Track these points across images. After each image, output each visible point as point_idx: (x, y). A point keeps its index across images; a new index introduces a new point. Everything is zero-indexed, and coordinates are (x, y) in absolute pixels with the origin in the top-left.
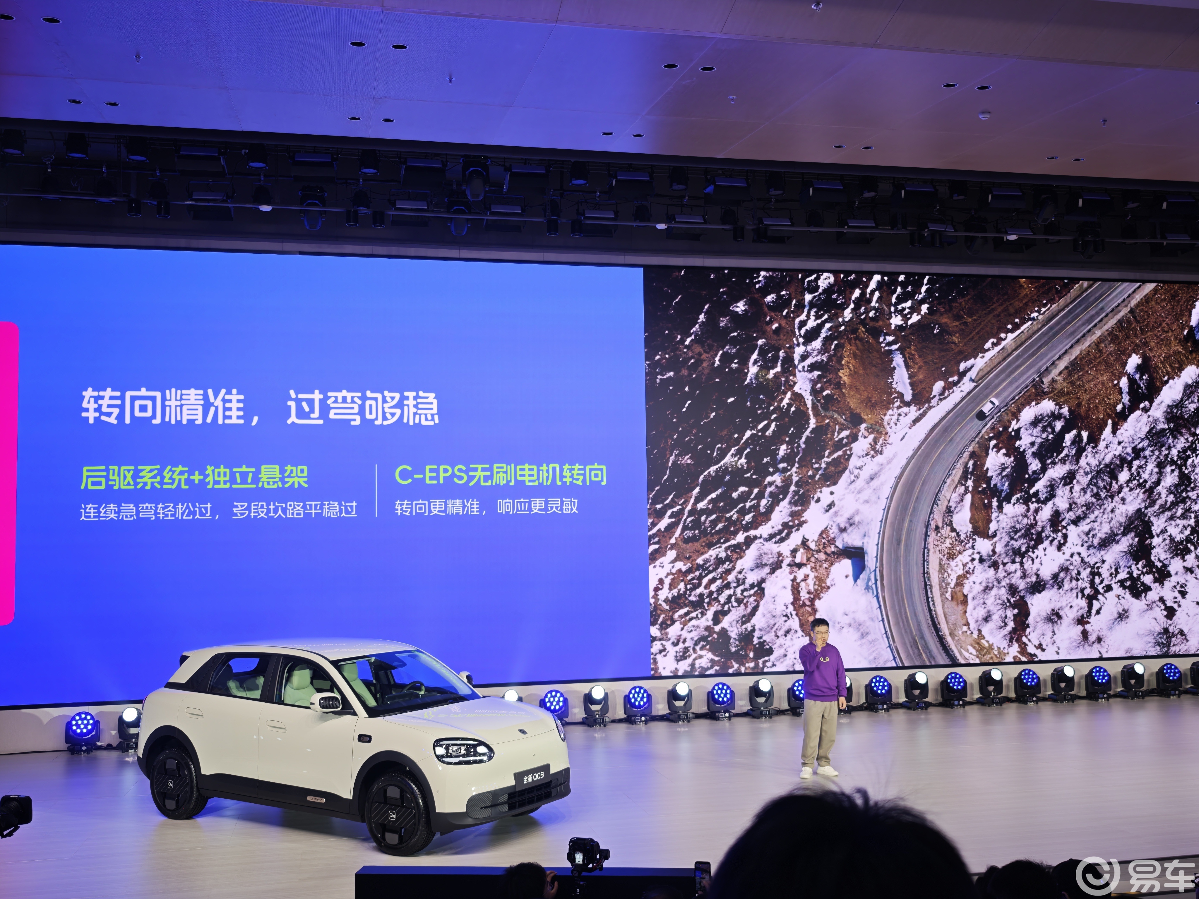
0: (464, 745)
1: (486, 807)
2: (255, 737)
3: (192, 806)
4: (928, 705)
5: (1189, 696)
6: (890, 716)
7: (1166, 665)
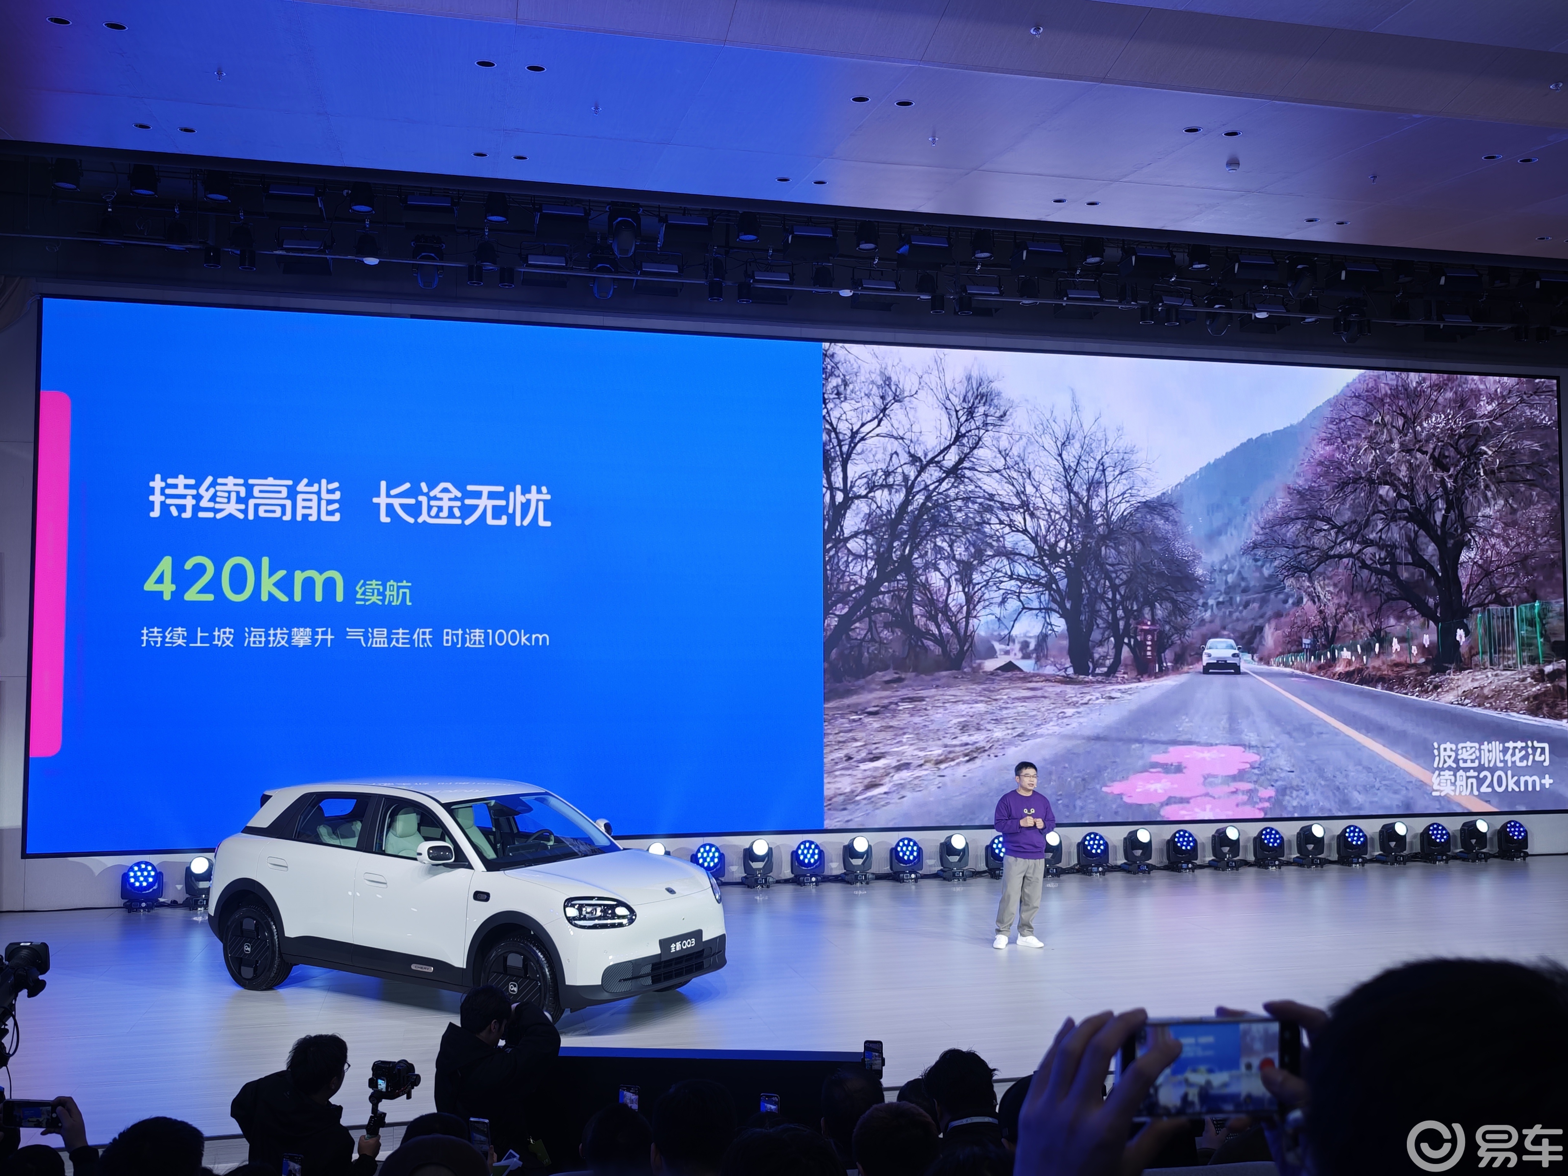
0: (600, 905)
1: (625, 980)
2: (350, 893)
3: (273, 975)
4: (1152, 868)
5: (1458, 862)
6: (1105, 880)
7: (1432, 825)
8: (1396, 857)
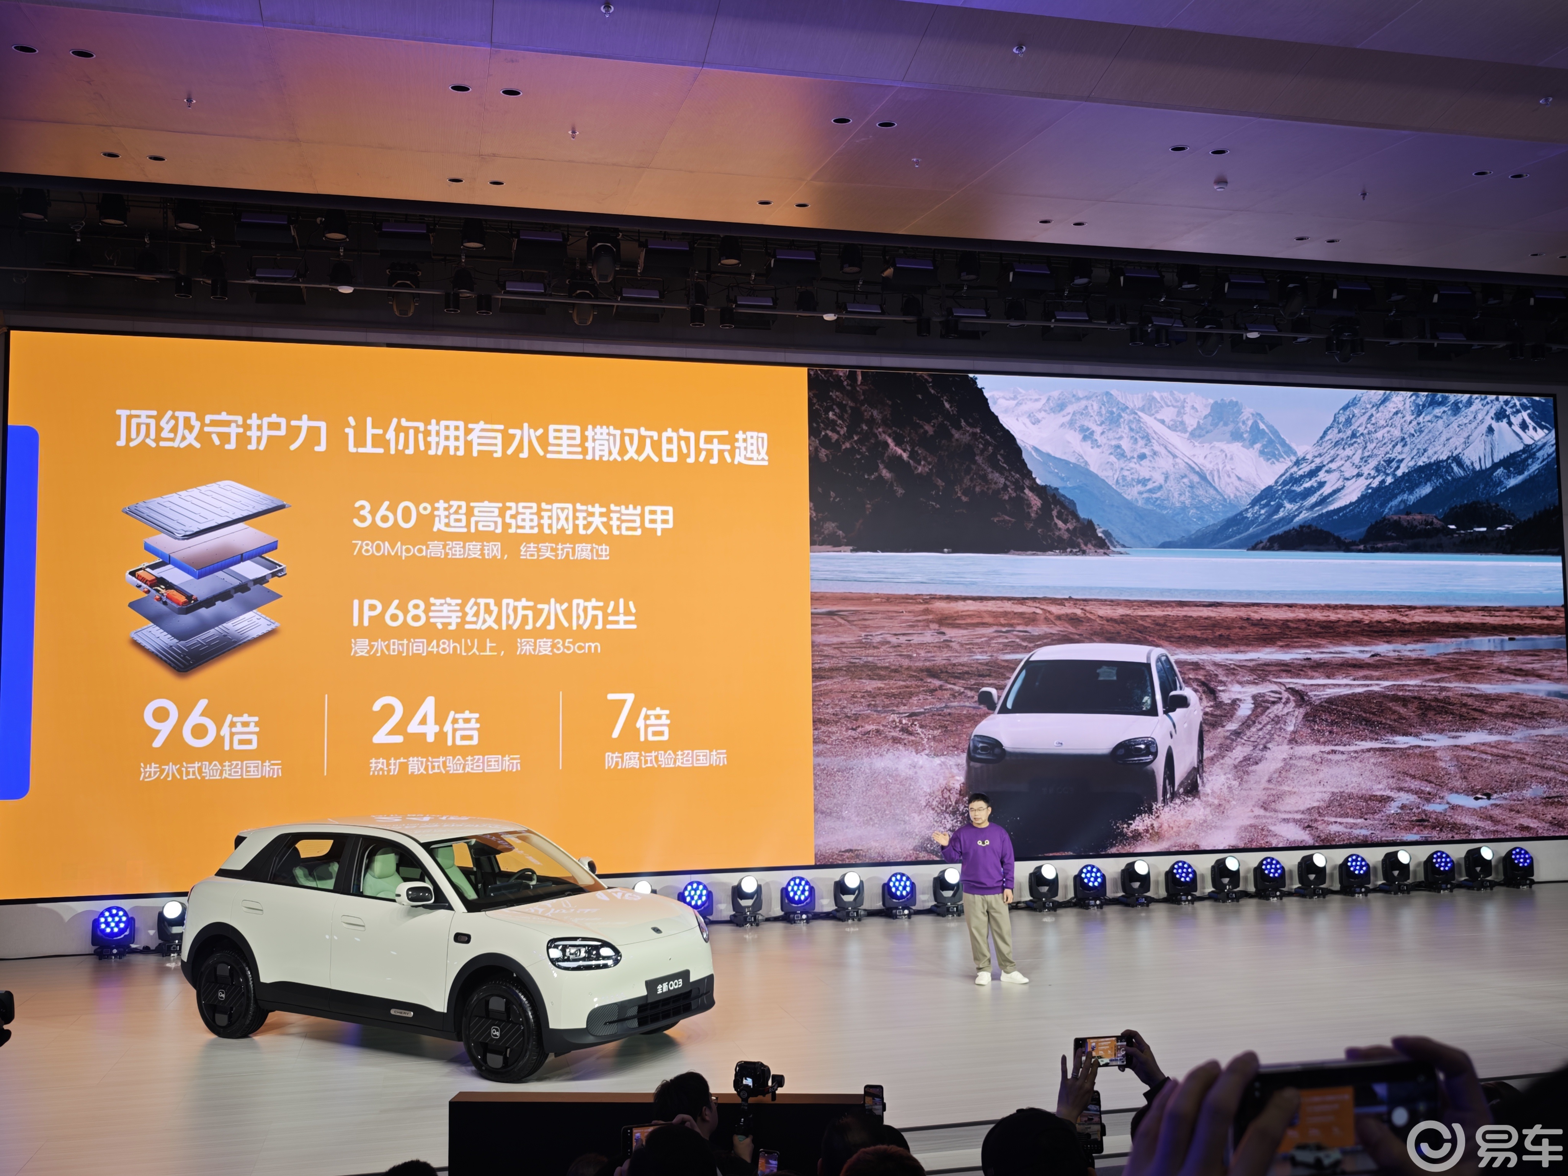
0: (584, 946)
1: (610, 1023)
2: (327, 937)
3: (248, 1022)
4: (1151, 900)
5: (1463, 891)
6: (1103, 914)
7: (1436, 853)
8: (1399, 885)
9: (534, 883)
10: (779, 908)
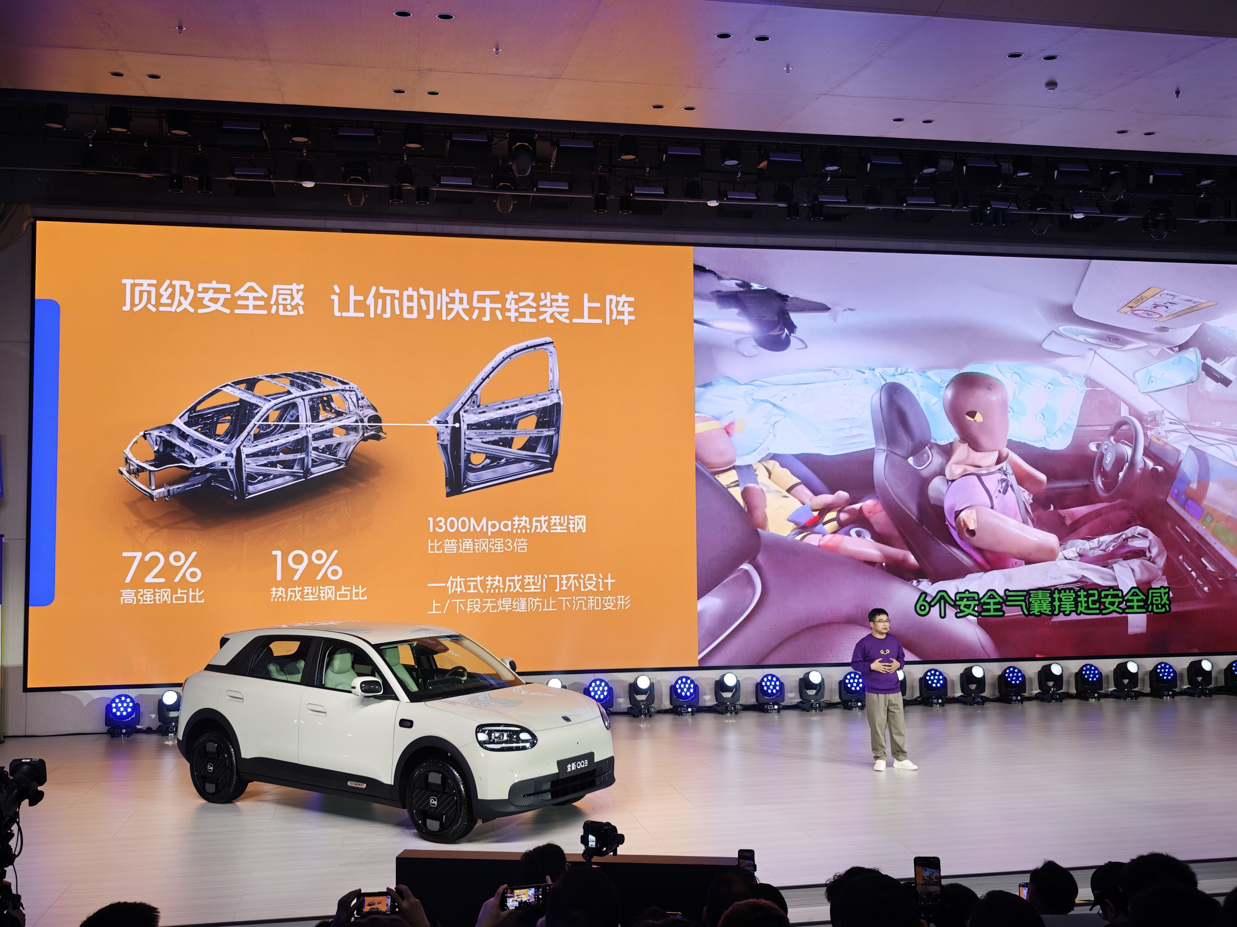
0: (506, 731)
1: (528, 795)
2: (295, 721)
3: (231, 790)
4: (985, 700)
6: (945, 711)
8: (1202, 689)
9: (465, 678)
10: (668, 702)
